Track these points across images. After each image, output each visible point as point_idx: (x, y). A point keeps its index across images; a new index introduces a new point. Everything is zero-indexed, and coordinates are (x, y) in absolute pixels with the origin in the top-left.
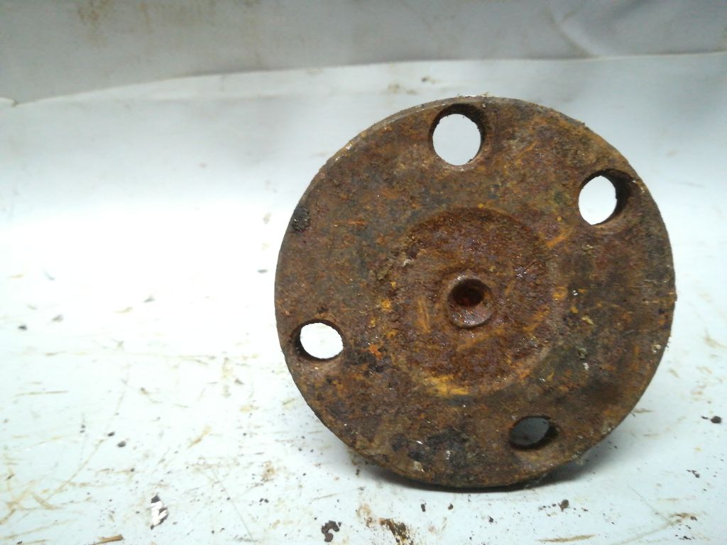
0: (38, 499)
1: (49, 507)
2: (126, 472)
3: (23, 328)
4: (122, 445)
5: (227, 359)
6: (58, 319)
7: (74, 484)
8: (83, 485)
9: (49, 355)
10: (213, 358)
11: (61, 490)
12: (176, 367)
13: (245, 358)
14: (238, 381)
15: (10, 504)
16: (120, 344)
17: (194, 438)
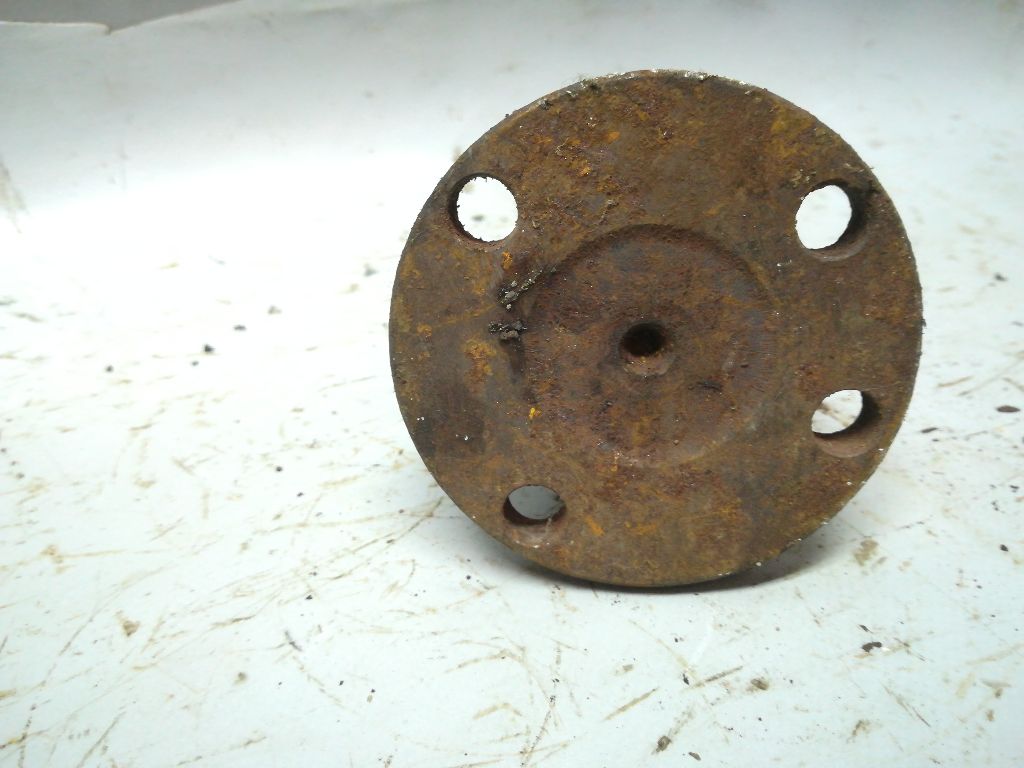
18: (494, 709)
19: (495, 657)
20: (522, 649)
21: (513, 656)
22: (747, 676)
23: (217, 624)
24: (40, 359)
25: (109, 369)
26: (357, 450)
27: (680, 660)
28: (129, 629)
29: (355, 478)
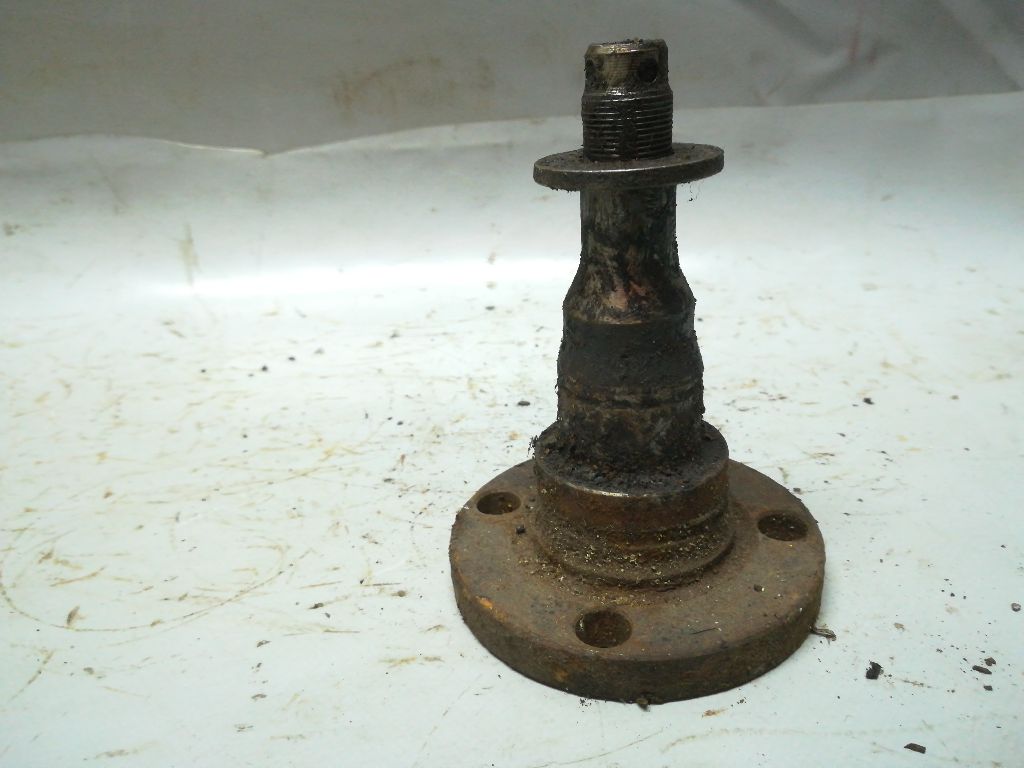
0: (344, 449)
1: (356, 453)
2: (407, 436)
3: (292, 359)
4: (400, 423)
5: (470, 379)
6: (319, 352)
7: (370, 443)
8: (377, 443)
9: (323, 377)
10: (459, 378)
11: (361, 445)
12: (430, 383)
13: (485, 378)
14: (482, 391)
15: (326, 453)
16: (380, 371)
17: (454, 419)
18: (247, 569)
19: (270, 547)
20: (289, 547)
21: (280, 549)
22: (397, 589)
23: (151, 502)
24: (171, 360)
25: (203, 371)
26: (297, 435)
27: (370, 572)
28: (108, 495)
29: (281, 449)
